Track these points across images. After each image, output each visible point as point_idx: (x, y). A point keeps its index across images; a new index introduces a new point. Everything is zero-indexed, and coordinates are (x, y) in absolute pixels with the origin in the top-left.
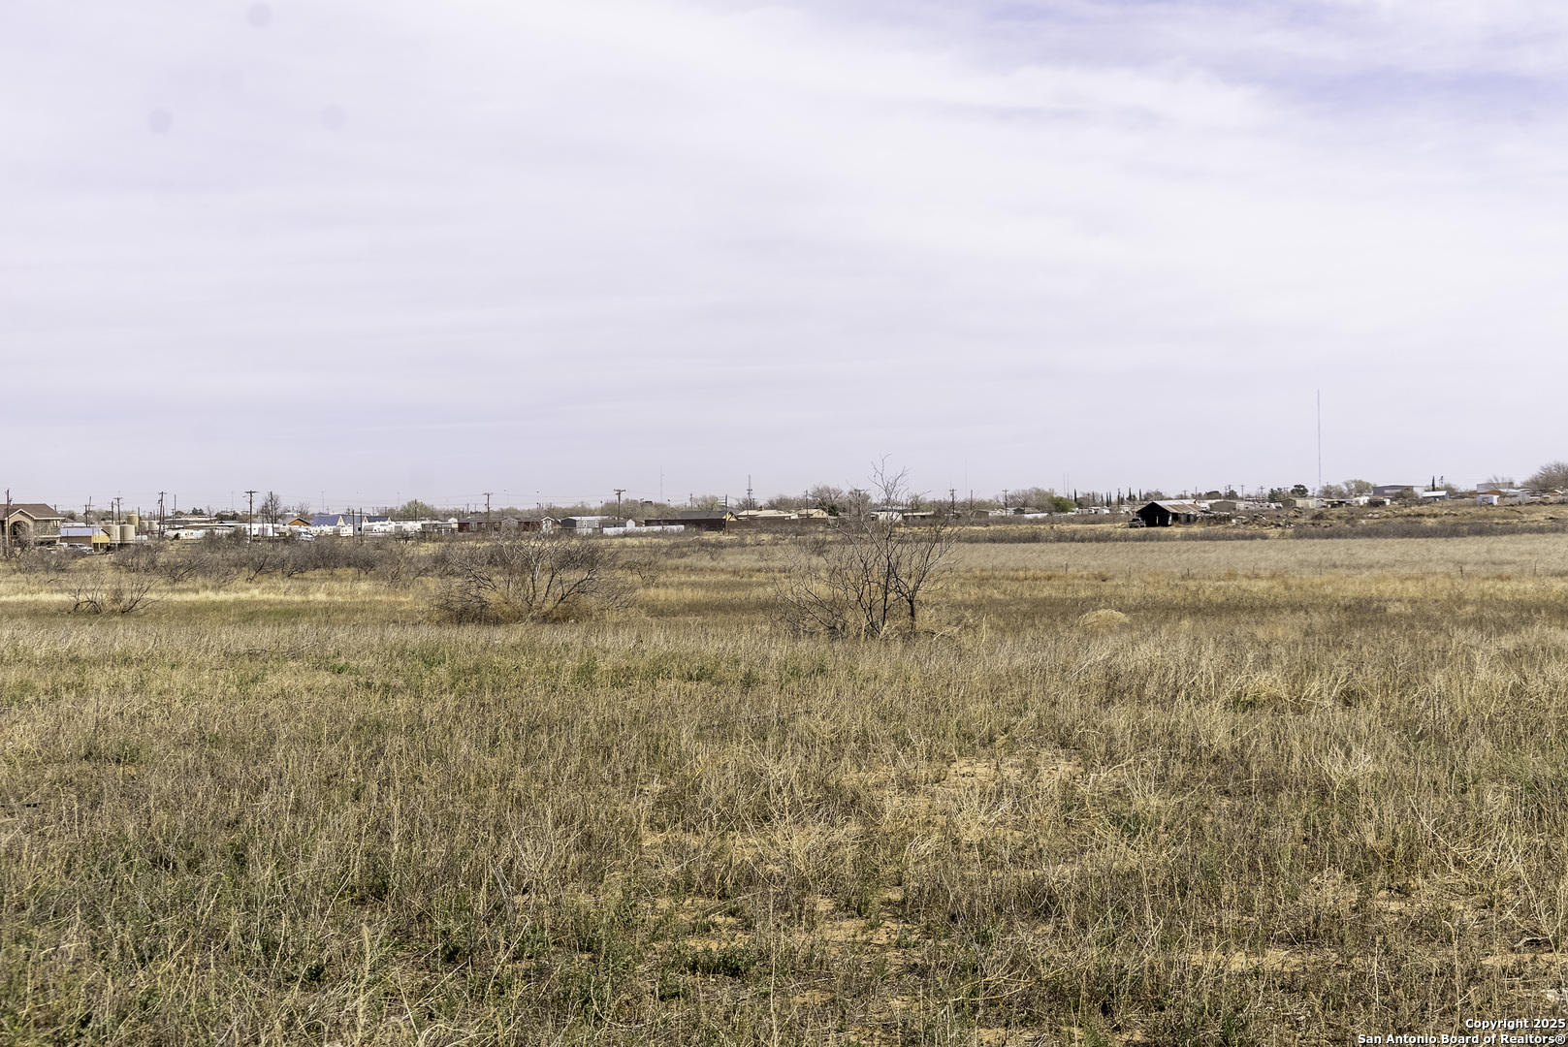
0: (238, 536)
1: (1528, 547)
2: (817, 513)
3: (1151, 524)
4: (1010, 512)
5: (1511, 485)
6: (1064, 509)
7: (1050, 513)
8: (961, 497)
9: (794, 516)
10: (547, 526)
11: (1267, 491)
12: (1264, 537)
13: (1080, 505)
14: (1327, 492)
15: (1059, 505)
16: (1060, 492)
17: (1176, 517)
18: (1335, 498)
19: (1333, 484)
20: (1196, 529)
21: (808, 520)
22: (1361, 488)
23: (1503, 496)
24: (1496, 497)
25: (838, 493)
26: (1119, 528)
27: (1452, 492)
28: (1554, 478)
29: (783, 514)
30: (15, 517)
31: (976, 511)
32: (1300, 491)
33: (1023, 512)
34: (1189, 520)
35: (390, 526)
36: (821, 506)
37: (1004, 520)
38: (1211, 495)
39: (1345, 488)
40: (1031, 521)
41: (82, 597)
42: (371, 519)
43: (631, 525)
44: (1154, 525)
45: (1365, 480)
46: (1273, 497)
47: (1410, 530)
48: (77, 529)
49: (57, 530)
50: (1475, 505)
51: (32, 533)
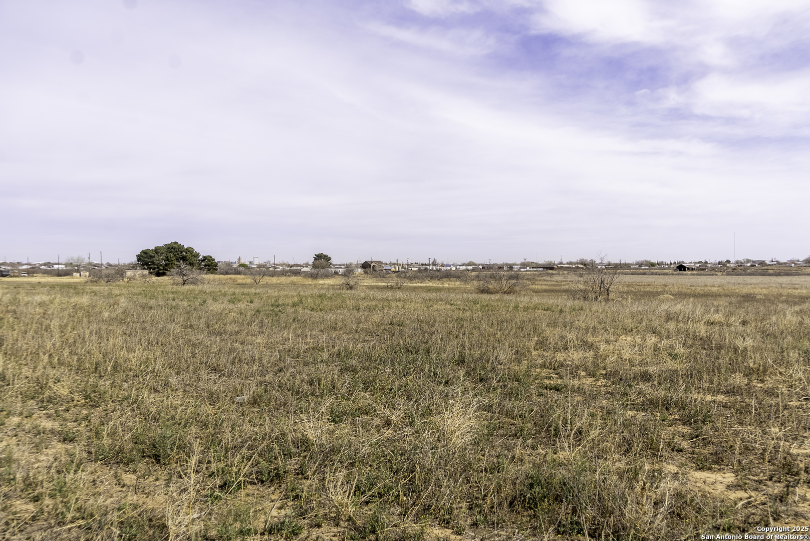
0: (426, 269)
2: (580, 266)
4: (637, 266)
5: (799, 261)
6: (654, 266)
7: (649, 267)
8: (623, 262)
9: (574, 267)
10: (505, 268)
11: (717, 262)
12: (717, 275)
13: (659, 265)
14: (737, 262)
15: (652, 265)
16: (653, 261)
17: (688, 269)
18: (740, 264)
19: (739, 260)
20: (695, 272)
21: (578, 268)
22: (748, 261)
23: (796, 264)
24: (793, 265)
25: (586, 260)
26: (671, 271)
27: (778, 263)
29: (570, 266)
30: (373, 264)
31: (627, 266)
32: (728, 262)
33: (641, 266)
34: (693, 269)
35: (464, 267)
36: (582, 264)
37: (636, 269)
38: (699, 262)
39: (743, 261)
40: (643, 269)
41: (389, 284)
42: (460, 266)
43: (528, 268)
44: (682, 271)
45: (750, 259)
46: (720, 263)
47: (764, 274)
48: (388, 267)
49: (383, 267)
50: (786, 267)
51: (377, 268)
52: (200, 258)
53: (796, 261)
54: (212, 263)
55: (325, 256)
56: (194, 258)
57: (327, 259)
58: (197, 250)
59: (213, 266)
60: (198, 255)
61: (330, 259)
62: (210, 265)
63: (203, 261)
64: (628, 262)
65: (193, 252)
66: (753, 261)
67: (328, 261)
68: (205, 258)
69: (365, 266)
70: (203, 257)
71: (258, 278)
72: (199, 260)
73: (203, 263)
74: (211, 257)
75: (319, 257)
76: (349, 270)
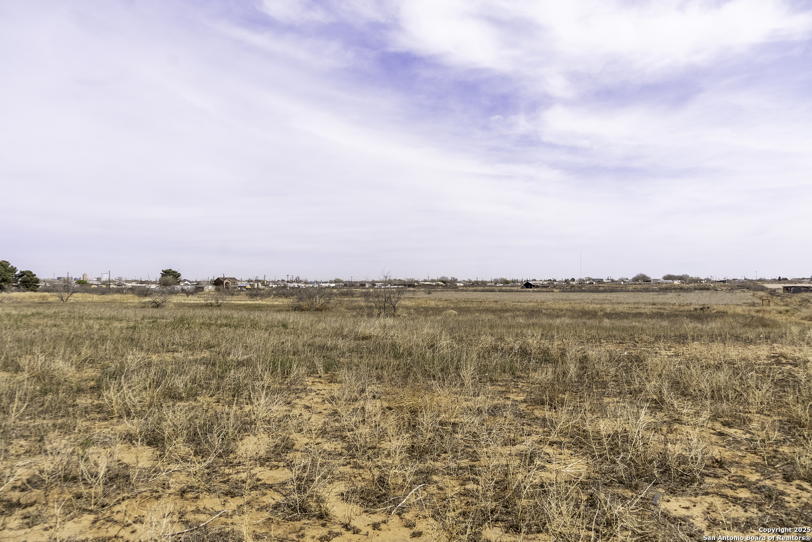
0: (285, 287)
1: (616, 296)
2: (441, 283)
3: (527, 287)
4: (493, 284)
5: (627, 279)
6: (508, 283)
7: (504, 284)
8: (480, 279)
9: (434, 284)
10: (367, 286)
11: (564, 280)
12: (553, 292)
13: (513, 283)
14: (580, 280)
15: (506, 282)
16: (509, 279)
17: (534, 286)
18: (582, 282)
19: (582, 278)
20: (538, 289)
21: (438, 285)
22: (589, 279)
23: (624, 282)
24: (622, 282)
25: (447, 278)
26: (519, 289)
27: (613, 281)
28: (640, 277)
29: (431, 283)
30: (226, 281)
31: (484, 283)
32: (573, 280)
33: (497, 284)
34: (537, 287)
35: (327, 285)
36: (443, 282)
37: (491, 286)
38: (549, 280)
39: (585, 279)
40: (498, 287)
42: (323, 283)
43: (389, 286)
44: (528, 288)
45: (590, 277)
46: (566, 281)
47: (596, 290)
48: (244, 284)
49: (237, 285)
50: (616, 284)
51: (231, 285)
52: (17, 273)
53: (625, 279)
54: (32, 279)
55: (174, 272)
56: (8, 274)
57: (176, 275)
58: (13, 264)
59: (33, 282)
60: (14, 270)
61: (179, 275)
62: (28, 282)
63: (20, 276)
64: (484, 280)
65: (7, 267)
66: (593, 279)
67: (177, 277)
68: (23, 274)
69: (218, 283)
70: (21, 272)
71: (65, 295)
72: (16, 276)
73: (20, 279)
74: (31, 272)
75: (166, 273)
76: (198, 288)
